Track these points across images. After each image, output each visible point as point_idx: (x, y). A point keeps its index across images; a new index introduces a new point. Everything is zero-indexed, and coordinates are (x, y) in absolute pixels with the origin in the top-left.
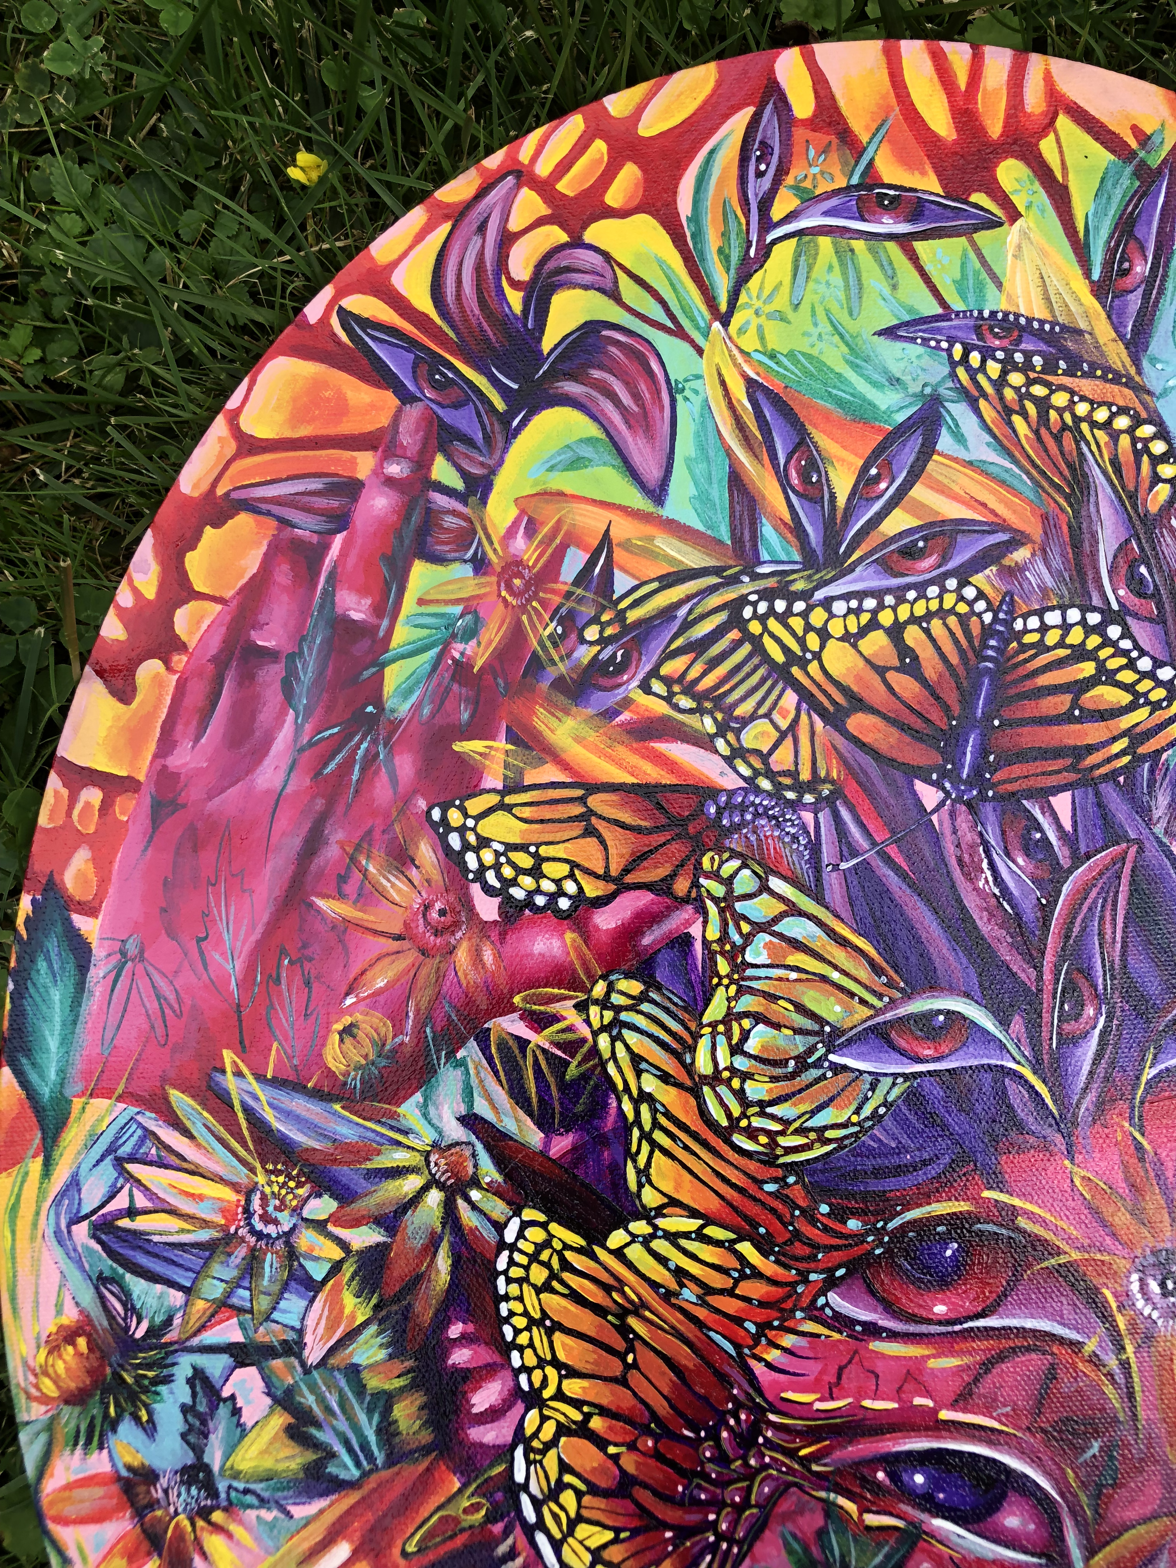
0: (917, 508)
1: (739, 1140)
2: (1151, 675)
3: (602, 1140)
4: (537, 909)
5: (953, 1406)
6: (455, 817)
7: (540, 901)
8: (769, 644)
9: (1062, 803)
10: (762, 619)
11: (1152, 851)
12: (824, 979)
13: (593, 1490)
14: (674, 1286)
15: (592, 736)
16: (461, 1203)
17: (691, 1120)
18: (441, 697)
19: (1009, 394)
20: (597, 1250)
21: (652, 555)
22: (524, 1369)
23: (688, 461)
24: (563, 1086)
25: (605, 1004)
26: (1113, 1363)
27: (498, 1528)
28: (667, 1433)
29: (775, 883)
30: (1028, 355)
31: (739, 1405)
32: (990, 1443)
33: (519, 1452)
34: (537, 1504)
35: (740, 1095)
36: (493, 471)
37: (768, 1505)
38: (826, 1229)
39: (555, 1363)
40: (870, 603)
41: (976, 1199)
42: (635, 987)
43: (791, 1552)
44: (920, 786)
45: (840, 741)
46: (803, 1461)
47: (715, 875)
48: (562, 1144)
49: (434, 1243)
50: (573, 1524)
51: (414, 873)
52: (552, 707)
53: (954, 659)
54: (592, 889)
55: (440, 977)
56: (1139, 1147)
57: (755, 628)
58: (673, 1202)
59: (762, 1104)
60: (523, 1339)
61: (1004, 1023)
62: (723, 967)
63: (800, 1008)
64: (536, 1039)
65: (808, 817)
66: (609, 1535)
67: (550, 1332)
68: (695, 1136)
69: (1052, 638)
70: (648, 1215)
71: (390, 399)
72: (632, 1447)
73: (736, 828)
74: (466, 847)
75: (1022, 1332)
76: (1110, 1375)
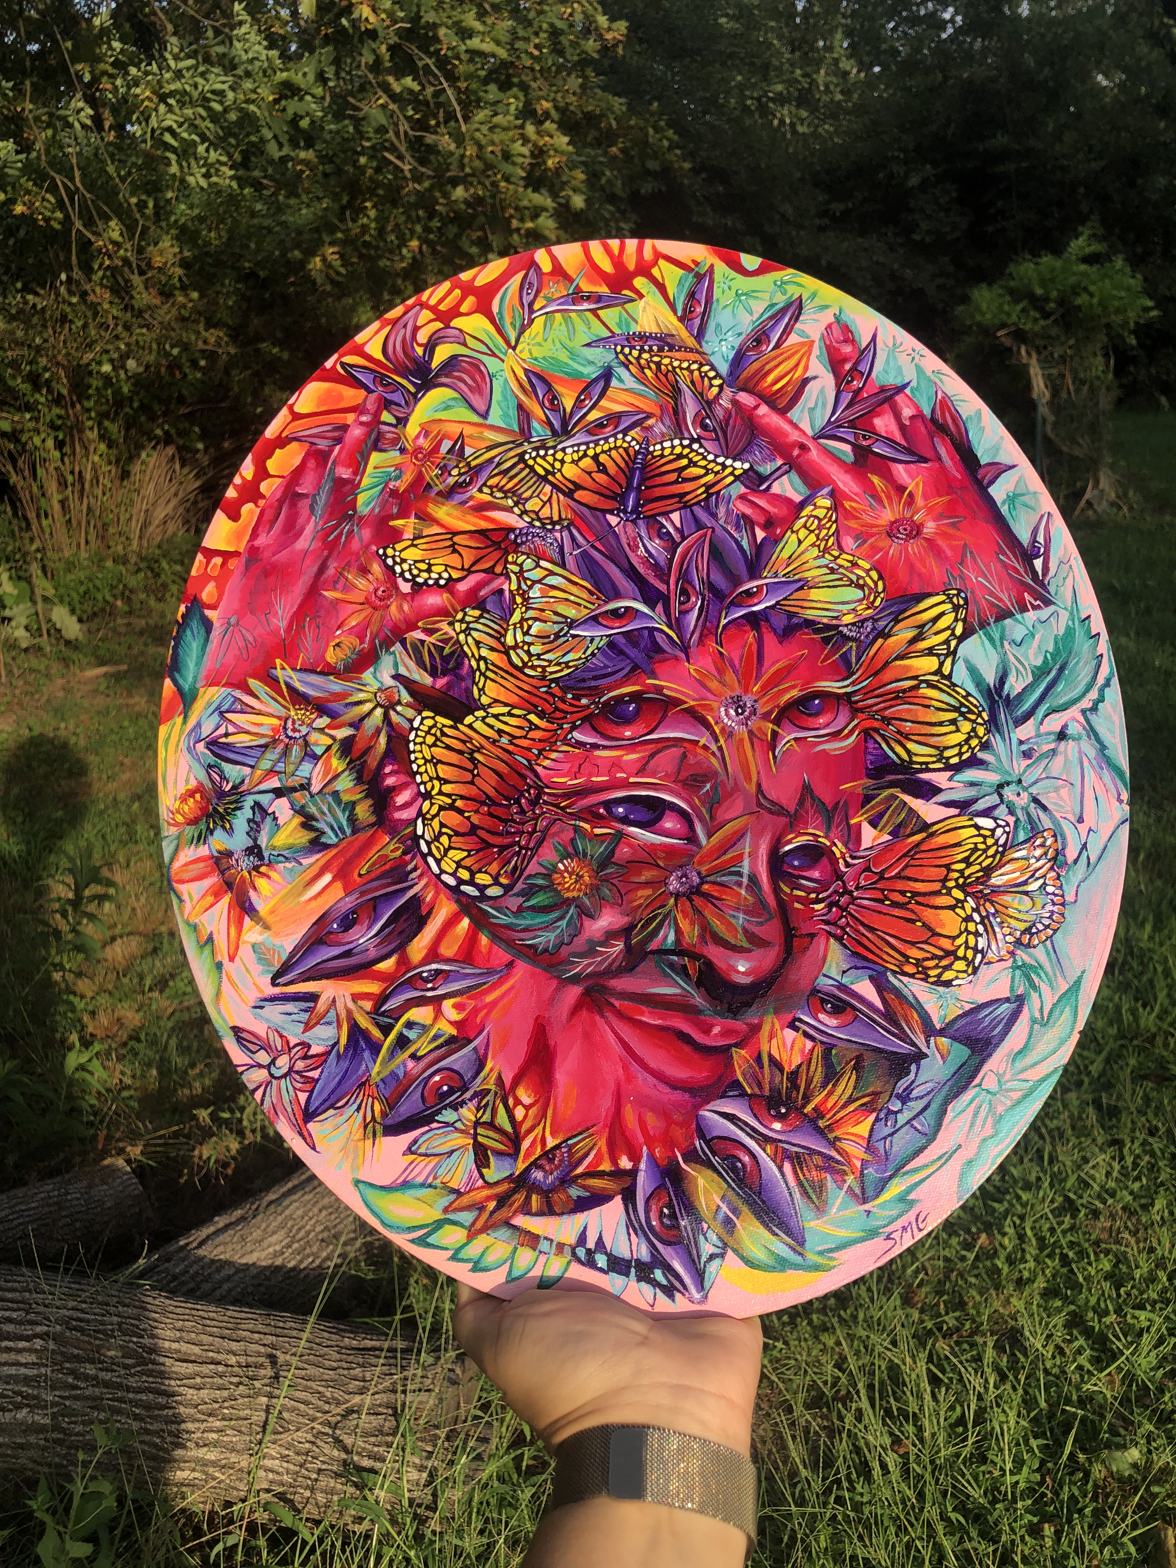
0: (603, 409)
1: (527, 671)
2: (714, 461)
3: (462, 679)
4: (429, 586)
5: (637, 775)
6: (390, 552)
7: (431, 582)
8: (537, 467)
9: (676, 517)
10: (534, 459)
11: (718, 530)
12: (567, 600)
13: (457, 834)
14: (497, 737)
15: (455, 512)
16: (392, 713)
17: (504, 664)
18: (384, 504)
19: (643, 362)
20: (460, 726)
21: (483, 439)
22: (422, 783)
23: (498, 403)
24: (443, 658)
25: (462, 621)
26: (714, 748)
27: (408, 857)
28: (494, 803)
29: (543, 563)
30: (651, 347)
31: (530, 787)
32: (656, 790)
33: (419, 822)
34: (428, 844)
35: (528, 652)
36: (409, 415)
37: (545, 831)
38: (571, 705)
39: (438, 778)
40: (583, 447)
41: (643, 684)
42: (477, 613)
43: (557, 850)
44: (608, 517)
45: (572, 503)
46: (563, 809)
47: (515, 563)
48: (441, 682)
49: (378, 731)
50: (446, 851)
51: (370, 577)
52: (436, 503)
53: (623, 465)
54: (455, 575)
55: (383, 618)
56: (721, 653)
57: (531, 462)
58: (496, 701)
59: (539, 655)
60: (422, 769)
61: (653, 609)
62: (519, 600)
63: (556, 613)
64: (428, 639)
65: (558, 535)
66: (465, 854)
67: (435, 765)
68: (506, 672)
69: (667, 452)
70: (483, 708)
71: (363, 393)
72: (477, 812)
73: (523, 543)
74: (395, 563)
75: (668, 739)
76: (713, 754)
